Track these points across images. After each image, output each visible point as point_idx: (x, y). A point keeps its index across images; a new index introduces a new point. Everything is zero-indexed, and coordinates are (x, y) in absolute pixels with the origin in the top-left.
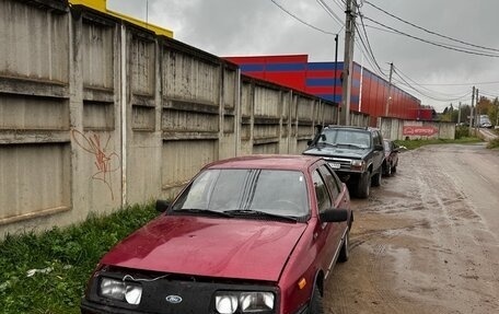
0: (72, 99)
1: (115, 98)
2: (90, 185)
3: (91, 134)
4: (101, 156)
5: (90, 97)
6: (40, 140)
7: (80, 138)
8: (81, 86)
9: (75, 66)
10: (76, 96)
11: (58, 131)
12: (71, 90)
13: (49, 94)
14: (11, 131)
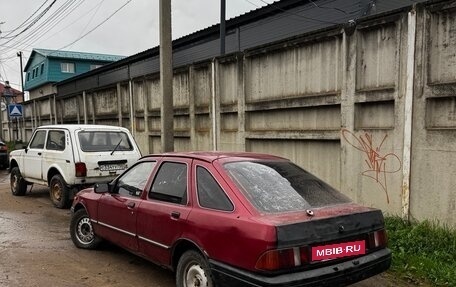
0: (343, 104)
1: (395, 95)
2: (359, 181)
3: (361, 133)
4: (373, 156)
5: (363, 99)
6: (315, 138)
7: (349, 136)
8: (353, 91)
9: (347, 76)
10: (348, 101)
11: (330, 131)
12: (343, 97)
13: (323, 103)
14: (298, 131)
